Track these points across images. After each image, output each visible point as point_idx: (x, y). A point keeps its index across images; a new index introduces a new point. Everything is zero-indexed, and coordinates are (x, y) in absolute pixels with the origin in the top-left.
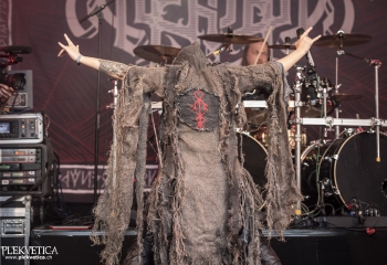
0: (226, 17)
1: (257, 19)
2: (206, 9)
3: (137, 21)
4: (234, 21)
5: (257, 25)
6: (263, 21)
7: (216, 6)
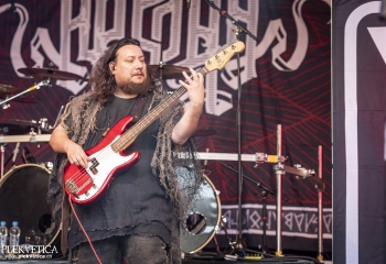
0: (169, 50)
1: (201, 50)
2: (150, 43)
3: (81, 58)
4: (177, 53)
5: (201, 56)
6: (207, 52)
7: (159, 39)
